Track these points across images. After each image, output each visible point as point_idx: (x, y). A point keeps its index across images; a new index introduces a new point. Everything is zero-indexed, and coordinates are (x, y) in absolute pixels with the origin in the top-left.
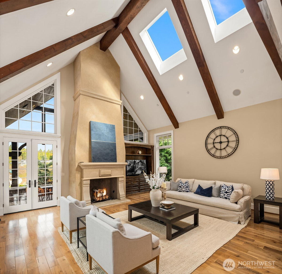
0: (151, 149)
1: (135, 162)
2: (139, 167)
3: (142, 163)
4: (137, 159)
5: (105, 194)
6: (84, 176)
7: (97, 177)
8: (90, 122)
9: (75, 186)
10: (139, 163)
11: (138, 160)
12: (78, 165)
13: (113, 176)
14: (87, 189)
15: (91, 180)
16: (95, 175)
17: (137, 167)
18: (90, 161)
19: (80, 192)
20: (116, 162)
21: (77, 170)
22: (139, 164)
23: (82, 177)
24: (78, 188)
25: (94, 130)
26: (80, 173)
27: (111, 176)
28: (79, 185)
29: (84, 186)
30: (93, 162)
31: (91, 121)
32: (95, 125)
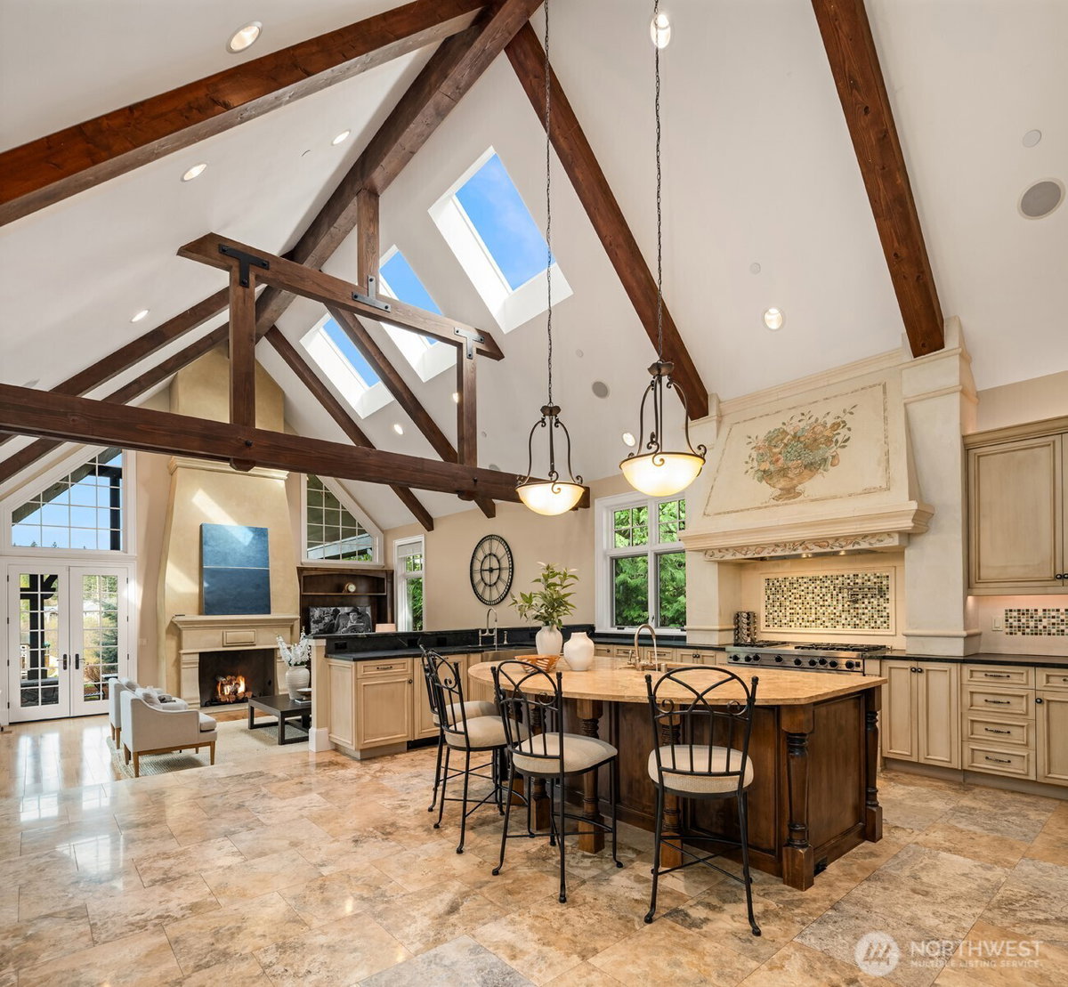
0: (384, 579)
1: (336, 612)
2: (349, 625)
3: (359, 613)
4: (343, 606)
5: (241, 689)
6: (184, 645)
7: (217, 647)
8: (201, 526)
9: (166, 667)
10: (348, 614)
11: (346, 608)
12: (172, 622)
13: (261, 645)
14: (191, 675)
15: (201, 654)
16: (213, 641)
17: (341, 625)
18: (200, 614)
19: (175, 680)
20: (269, 613)
21: (169, 631)
22: (351, 617)
23: (179, 647)
24: (173, 671)
25: (212, 543)
26: (176, 638)
27: (255, 645)
28: (174, 665)
29: (184, 666)
30: (207, 614)
31: (203, 522)
32: (213, 532)
